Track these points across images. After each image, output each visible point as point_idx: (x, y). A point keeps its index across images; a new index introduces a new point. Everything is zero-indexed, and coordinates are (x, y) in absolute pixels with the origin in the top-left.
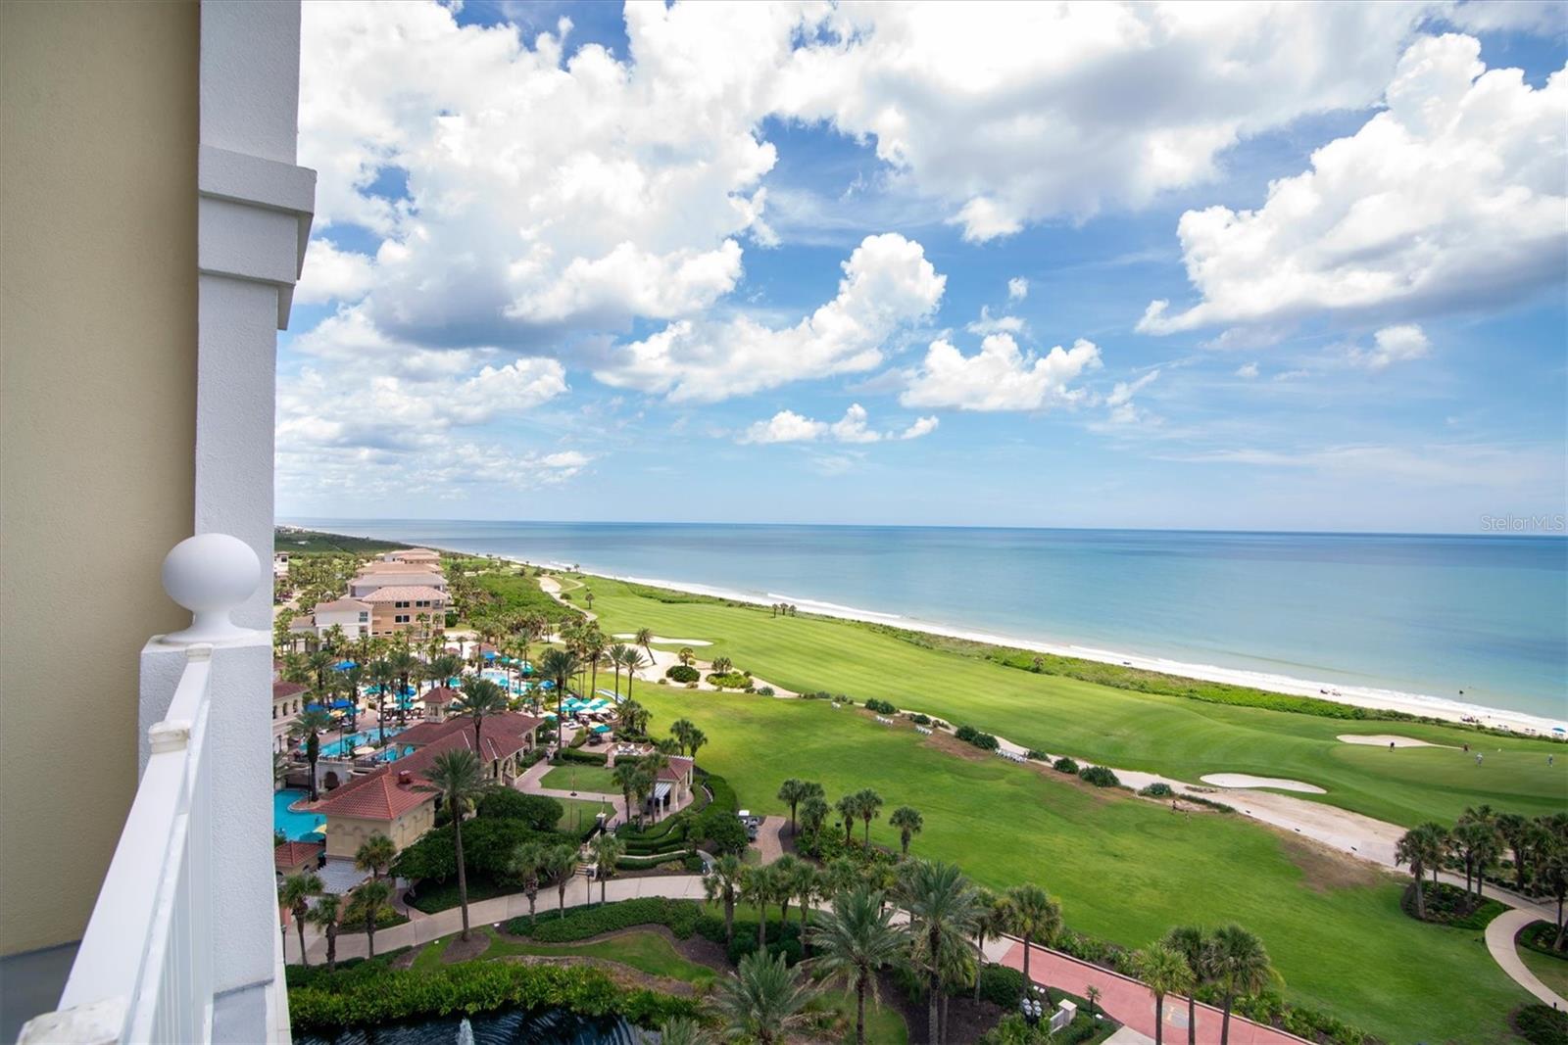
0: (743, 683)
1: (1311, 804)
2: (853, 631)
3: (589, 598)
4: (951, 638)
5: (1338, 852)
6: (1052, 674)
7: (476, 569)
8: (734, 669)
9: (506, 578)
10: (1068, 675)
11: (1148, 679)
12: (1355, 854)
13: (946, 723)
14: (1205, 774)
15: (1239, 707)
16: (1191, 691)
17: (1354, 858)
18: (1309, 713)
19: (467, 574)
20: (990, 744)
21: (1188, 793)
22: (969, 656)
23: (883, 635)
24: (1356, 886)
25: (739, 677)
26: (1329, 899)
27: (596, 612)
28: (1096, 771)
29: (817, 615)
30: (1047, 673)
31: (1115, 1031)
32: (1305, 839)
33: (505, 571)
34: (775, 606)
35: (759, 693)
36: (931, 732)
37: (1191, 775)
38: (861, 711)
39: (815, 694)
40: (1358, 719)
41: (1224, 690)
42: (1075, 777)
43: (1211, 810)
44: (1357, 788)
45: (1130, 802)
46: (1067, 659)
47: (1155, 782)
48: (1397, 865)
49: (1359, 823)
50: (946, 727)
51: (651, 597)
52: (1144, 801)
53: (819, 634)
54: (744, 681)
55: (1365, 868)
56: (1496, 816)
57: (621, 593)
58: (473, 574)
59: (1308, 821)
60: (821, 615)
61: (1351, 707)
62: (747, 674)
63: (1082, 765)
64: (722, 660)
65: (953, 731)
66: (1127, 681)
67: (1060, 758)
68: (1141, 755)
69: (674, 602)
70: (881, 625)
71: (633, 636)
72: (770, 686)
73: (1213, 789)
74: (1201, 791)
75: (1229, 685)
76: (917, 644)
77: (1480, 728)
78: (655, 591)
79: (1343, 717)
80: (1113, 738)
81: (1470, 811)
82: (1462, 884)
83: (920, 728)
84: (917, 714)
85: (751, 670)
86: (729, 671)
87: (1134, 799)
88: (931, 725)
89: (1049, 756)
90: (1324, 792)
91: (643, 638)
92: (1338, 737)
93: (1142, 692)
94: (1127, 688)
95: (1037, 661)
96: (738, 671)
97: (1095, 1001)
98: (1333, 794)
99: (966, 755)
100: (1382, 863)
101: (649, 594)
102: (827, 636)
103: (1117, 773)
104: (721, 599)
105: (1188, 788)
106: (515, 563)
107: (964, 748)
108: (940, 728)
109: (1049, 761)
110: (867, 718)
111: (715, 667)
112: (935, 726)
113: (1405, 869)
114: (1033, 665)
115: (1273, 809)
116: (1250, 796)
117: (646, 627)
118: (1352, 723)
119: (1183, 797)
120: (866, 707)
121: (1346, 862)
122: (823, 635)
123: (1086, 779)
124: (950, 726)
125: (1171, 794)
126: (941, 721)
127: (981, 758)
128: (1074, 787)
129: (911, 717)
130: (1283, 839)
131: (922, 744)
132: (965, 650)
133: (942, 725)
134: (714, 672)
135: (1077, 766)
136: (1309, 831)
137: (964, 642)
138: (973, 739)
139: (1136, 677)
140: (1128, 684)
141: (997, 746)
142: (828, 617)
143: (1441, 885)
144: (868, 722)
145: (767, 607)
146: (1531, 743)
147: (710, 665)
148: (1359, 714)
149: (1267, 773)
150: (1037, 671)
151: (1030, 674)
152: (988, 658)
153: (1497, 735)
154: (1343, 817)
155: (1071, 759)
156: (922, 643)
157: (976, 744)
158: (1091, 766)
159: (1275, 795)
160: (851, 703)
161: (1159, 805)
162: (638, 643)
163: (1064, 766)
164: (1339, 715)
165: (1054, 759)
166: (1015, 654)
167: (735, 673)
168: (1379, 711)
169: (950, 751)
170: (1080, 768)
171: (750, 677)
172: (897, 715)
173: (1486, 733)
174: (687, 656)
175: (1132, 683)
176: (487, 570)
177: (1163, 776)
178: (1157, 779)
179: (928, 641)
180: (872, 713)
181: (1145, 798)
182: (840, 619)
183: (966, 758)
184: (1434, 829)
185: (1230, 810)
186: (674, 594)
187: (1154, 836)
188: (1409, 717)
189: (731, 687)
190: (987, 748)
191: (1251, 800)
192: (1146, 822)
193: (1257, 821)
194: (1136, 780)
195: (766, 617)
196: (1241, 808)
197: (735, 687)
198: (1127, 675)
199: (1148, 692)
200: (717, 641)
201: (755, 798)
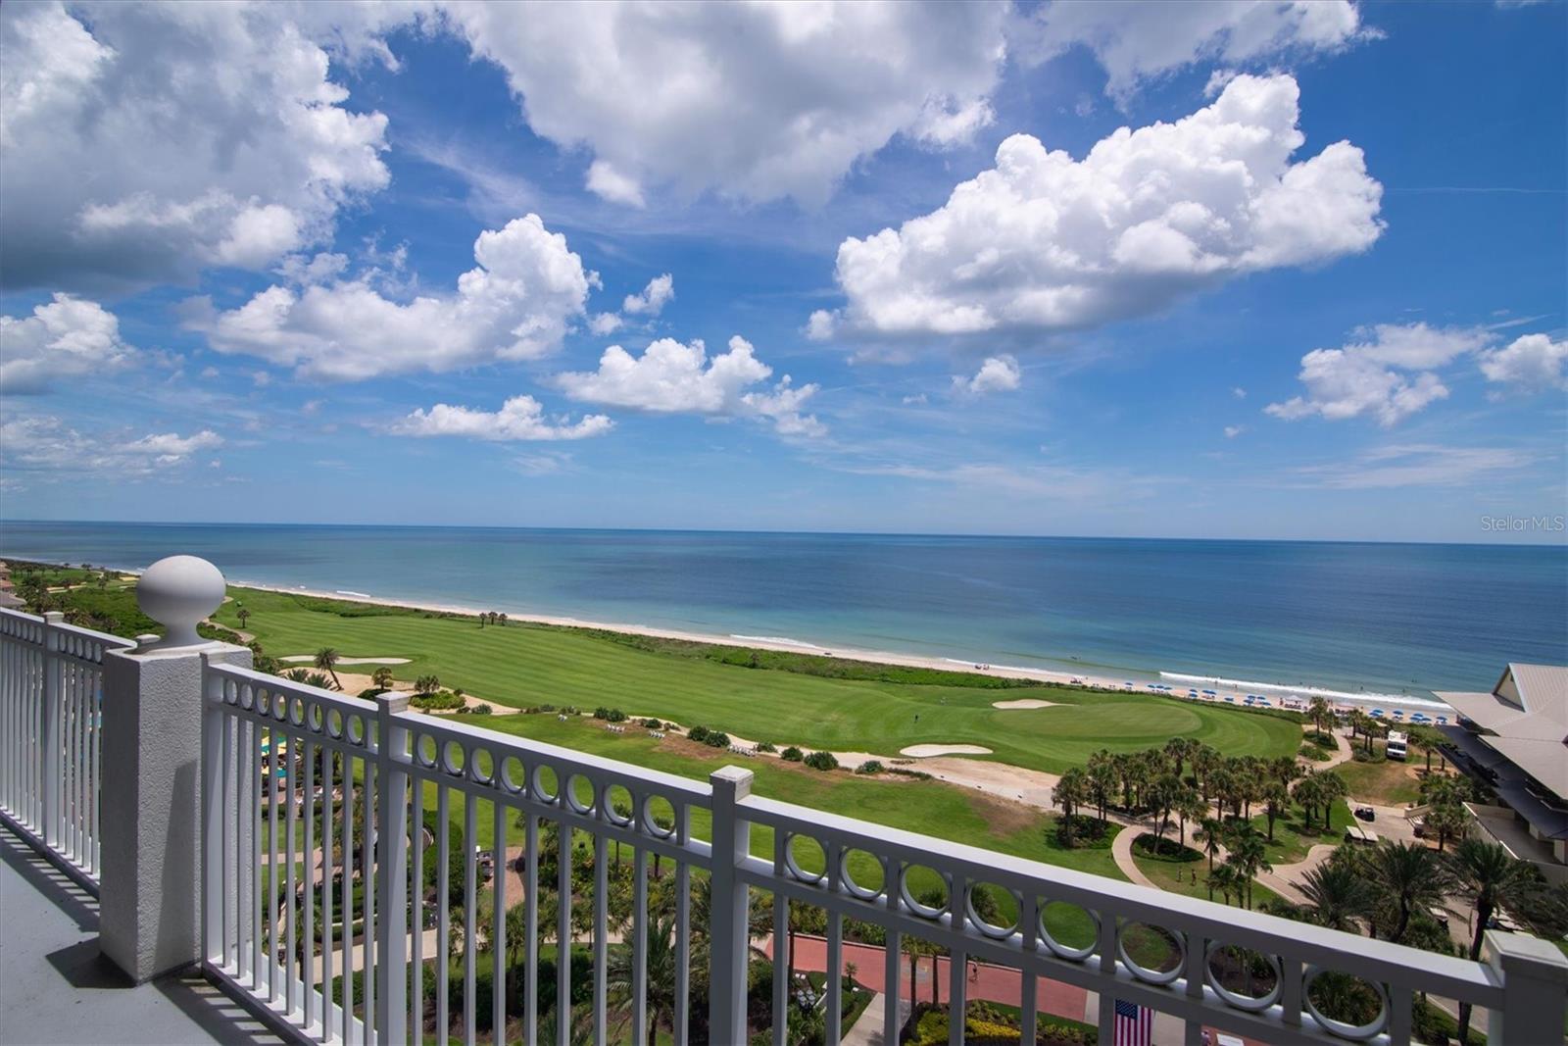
0: (453, 703)
1: (985, 763)
2: (569, 638)
3: (243, 615)
4: (671, 640)
5: (1009, 801)
6: (766, 669)
7: (66, 584)
8: (441, 688)
9: (116, 595)
10: (781, 668)
11: (847, 666)
12: (1022, 801)
13: (676, 725)
14: (903, 747)
15: (920, 686)
16: (883, 675)
17: (1021, 805)
18: (972, 686)
19: (51, 590)
20: (722, 741)
21: (894, 766)
22: (690, 656)
23: (603, 640)
24: (1025, 828)
25: (448, 696)
26: (1009, 842)
27: (251, 632)
28: (819, 757)
29: (529, 623)
30: (763, 668)
31: (870, 1000)
32: (985, 794)
33: (112, 584)
34: (483, 616)
35: (473, 711)
36: (663, 736)
37: (892, 751)
38: (590, 721)
39: (539, 707)
40: (1005, 688)
41: (908, 672)
42: (802, 763)
43: (914, 779)
44: (1014, 745)
45: (850, 781)
46: (778, 653)
47: (868, 760)
48: (1054, 806)
49: (1019, 774)
50: (677, 729)
51: (326, 611)
52: (862, 778)
53: (534, 643)
54: (455, 699)
55: (1029, 812)
56: (1112, 756)
57: (286, 608)
58: (62, 590)
59: (985, 778)
60: (535, 623)
61: (999, 678)
62: (458, 692)
63: (806, 752)
64: (428, 678)
65: (685, 732)
66: (830, 670)
67: (787, 748)
68: (850, 737)
69: (357, 616)
70: (600, 630)
71: (312, 658)
72: (487, 703)
73: (911, 760)
74: (903, 763)
75: (911, 667)
76: (639, 648)
77: (1084, 687)
78: (332, 604)
79: (995, 687)
80: (826, 724)
81: (1095, 755)
82: (1095, 814)
83: (653, 732)
84: (648, 719)
85: (460, 687)
86: (437, 691)
87: (851, 778)
88: (663, 729)
89: (776, 747)
90: (991, 752)
91: (325, 660)
92: (994, 705)
93: (845, 679)
94: (831, 676)
95: (754, 657)
96: (446, 689)
97: (852, 977)
98: (998, 753)
99: (701, 755)
100: (1039, 805)
101: (324, 607)
102: (543, 645)
103: (836, 755)
104: (416, 610)
105: (892, 762)
106: (127, 575)
107: (697, 748)
108: (672, 731)
109: (776, 752)
110: (597, 728)
111: (418, 687)
112: (667, 729)
113: (1059, 809)
114: (750, 661)
115: (958, 772)
116: (941, 763)
117: (329, 647)
118: (1001, 692)
119: (891, 771)
120: (595, 716)
121: (1016, 808)
122: (538, 644)
123: (811, 765)
124: (680, 727)
125: (882, 770)
126: (672, 723)
127: (715, 757)
128: (801, 774)
129: (643, 722)
130: (970, 797)
131: (654, 750)
132: (685, 650)
133: (673, 728)
134: (418, 693)
135: (802, 754)
136: (987, 787)
137: (684, 642)
138: (706, 738)
139: (839, 666)
140: (832, 673)
141: (729, 743)
142: (542, 624)
143: (1081, 817)
144: (598, 732)
145: (473, 617)
146: (1115, 695)
147: (412, 686)
148: (1005, 684)
149: (948, 741)
150: (753, 666)
151: (748, 670)
152: (708, 657)
153: (1094, 692)
154: (1009, 771)
155: (796, 748)
156: (643, 646)
157: (708, 743)
158: (814, 752)
159: (958, 759)
160: (578, 713)
161: (873, 780)
162: (318, 667)
163: (791, 755)
164: (991, 686)
165: (781, 749)
166: (732, 652)
167: (443, 692)
168: (1019, 680)
169: (685, 753)
170: (805, 755)
171: (463, 695)
172: (627, 721)
173: (1088, 691)
174: (384, 677)
175: (836, 672)
176: (84, 585)
177: (871, 753)
178: (866, 757)
179: (648, 643)
180: (601, 722)
181: (861, 776)
182: (555, 626)
183: (701, 758)
184: (1076, 772)
185: (928, 777)
186: (356, 607)
187: (874, 810)
188: (1039, 683)
189: (440, 708)
190: (719, 746)
191: (943, 766)
192: (866, 798)
193: (949, 784)
194: (851, 760)
195: (473, 628)
196: (937, 775)
197: (445, 707)
198: (831, 665)
199: (848, 679)
200: (418, 658)
201: (484, 830)
